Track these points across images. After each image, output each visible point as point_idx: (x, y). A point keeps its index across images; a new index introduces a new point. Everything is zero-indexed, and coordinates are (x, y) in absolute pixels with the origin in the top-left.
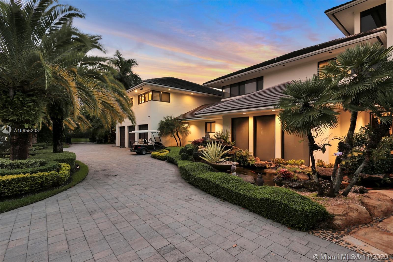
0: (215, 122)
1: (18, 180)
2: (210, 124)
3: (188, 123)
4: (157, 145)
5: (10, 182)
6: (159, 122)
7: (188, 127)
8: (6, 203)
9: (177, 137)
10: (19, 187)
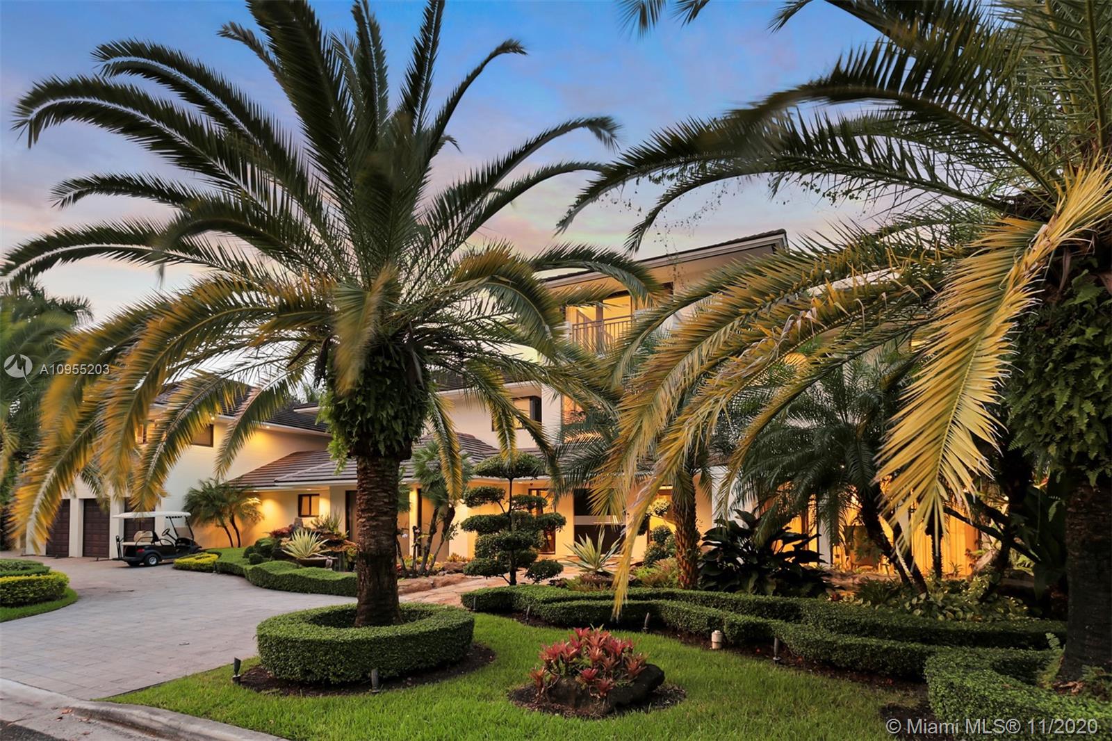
0: (318, 495)
1: (24, 583)
2: (308, 498)
3: (257, 495)
4: (183, 544)
5: (14, 585)
6: (186, 493)
7: (256, 504)
8: (9, 611)
9: (230, 527)
10: (23, 592)
